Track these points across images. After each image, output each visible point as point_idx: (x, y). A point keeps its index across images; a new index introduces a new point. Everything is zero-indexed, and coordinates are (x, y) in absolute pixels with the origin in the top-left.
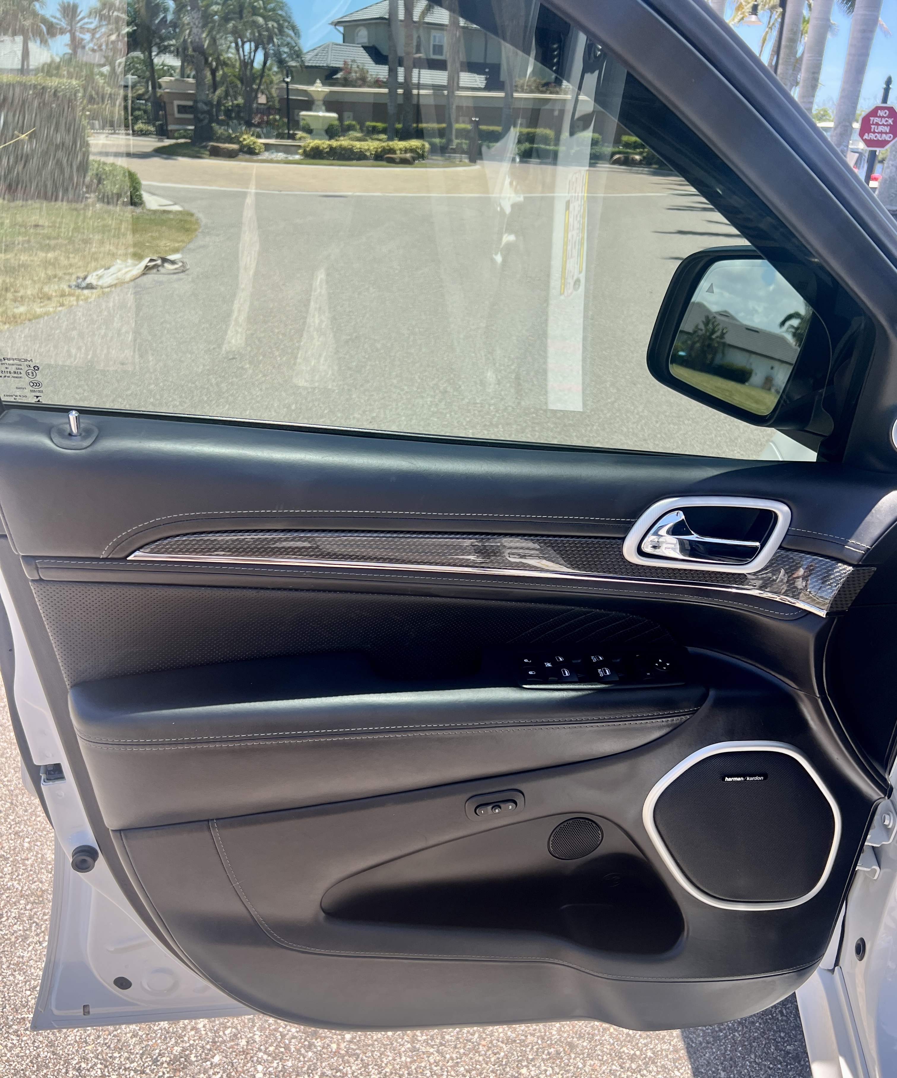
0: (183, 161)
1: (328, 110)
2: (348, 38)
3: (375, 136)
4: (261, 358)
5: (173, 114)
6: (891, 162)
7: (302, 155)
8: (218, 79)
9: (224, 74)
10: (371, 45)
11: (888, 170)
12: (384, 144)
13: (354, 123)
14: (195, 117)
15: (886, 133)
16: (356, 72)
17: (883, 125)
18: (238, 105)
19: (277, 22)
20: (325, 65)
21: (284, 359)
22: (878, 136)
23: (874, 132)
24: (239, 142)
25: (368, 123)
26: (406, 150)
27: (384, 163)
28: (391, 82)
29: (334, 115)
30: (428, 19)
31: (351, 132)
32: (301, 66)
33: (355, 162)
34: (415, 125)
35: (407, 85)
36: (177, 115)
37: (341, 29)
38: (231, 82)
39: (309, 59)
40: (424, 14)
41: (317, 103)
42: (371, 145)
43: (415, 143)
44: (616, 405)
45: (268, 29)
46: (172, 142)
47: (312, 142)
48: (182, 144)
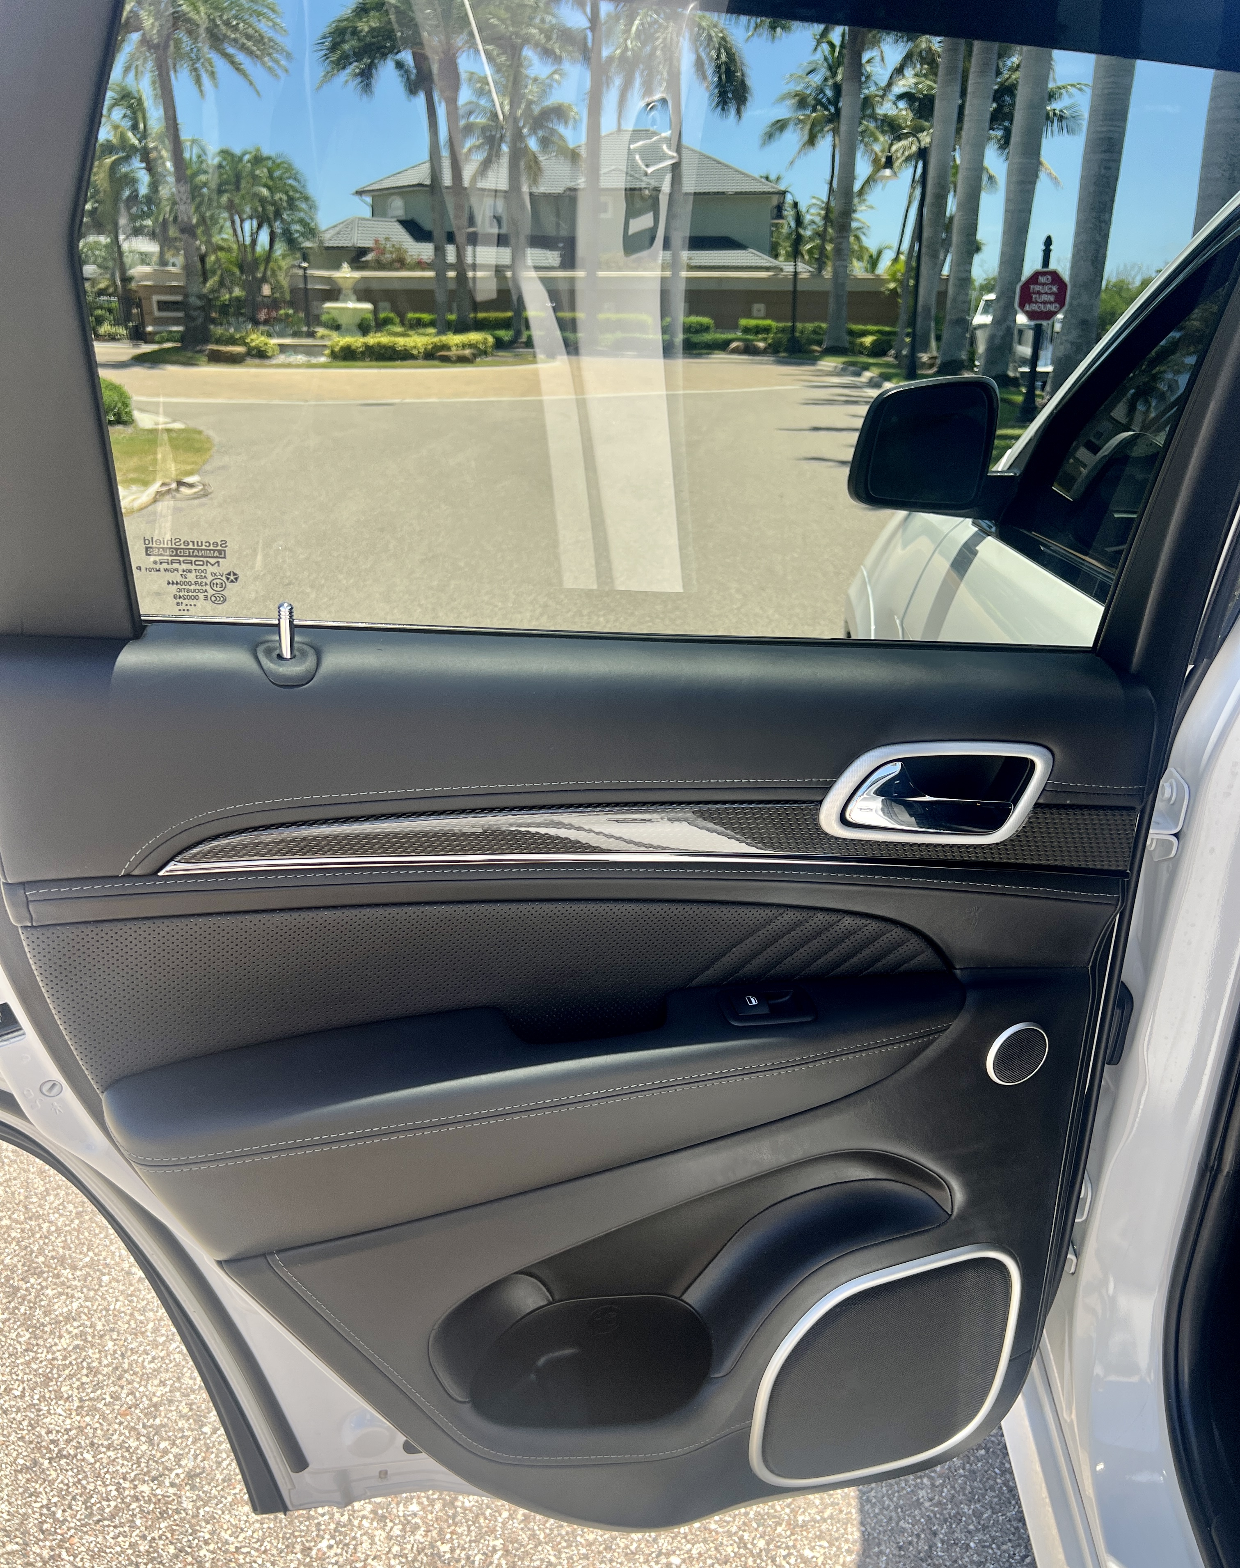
0: (173, 370)
1: (359, 300)
2: (377, 210)
3: (421, 331)
4: (323, 582)
5: (151, 313)
6: (1064, 338)
7: (328, 356)
8: (208, 266)
9: (218, 260)
10: (409, 218)
11: (1062, 347)
12: (436, 340)
13: (392, 315)
14: (186, 315)
15: (1051, 303)
16: (391, 253)
17: (1046, 293)
18: (238, 299)
19: (287, 193)
20: (350, 245)
21: (352, 581)
22: (1042, 306)
23: (1036, 302)
24: (245, 344)
25: (410, 315)
26: (464, 346)
27: (436, 363)
28: (439, 263)
29: (368, 306)
30: (480, 185)
31: (389, 327)
32: (319, 247)
33: (398, 363)
34: (472, 315)
35: (460, 266)
36: (157, 314)
37: (368, 199)
38: (228, 271)
39: (330, 239)
40: (474, 179)
41: (344, 292)
42: (418, 341)
43: (474, 337)
44: (743, 610)
45: (274, 204)
46: (155, 347)
47: (341, 341)
48: (169, 349)
